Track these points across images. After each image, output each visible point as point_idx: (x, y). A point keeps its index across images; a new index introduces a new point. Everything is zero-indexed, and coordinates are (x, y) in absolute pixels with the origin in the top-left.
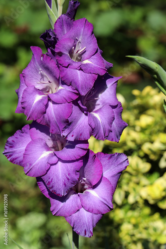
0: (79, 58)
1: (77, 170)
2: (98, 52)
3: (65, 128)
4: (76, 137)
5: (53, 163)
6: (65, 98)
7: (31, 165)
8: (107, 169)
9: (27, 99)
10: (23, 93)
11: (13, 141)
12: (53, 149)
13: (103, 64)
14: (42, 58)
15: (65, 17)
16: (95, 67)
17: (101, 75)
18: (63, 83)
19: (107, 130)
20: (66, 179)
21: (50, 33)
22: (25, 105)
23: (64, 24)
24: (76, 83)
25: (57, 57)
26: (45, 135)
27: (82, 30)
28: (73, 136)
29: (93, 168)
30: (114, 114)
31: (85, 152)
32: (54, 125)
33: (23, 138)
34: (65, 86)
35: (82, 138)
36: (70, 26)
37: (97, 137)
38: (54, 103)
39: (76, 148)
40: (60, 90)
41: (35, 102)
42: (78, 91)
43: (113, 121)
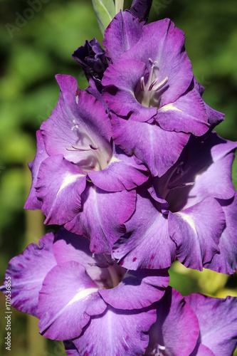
0: (156, 101)
1: (144, 330)
2: (194, 89)
3: (119, 242)
4: (142, 262)
5: (96, 313)
6: (121, 182)
7: (52, 315)
8: (210, 329)
9: (47, 182)
10: (40, 170)
11: (20, 265)
12: (101, 285)
13: (203, 113)
14: (77, 97)
15: (127, 16)
16: (185, 119)
17: (196, 134)
18: (120, 151)
19: (209, 249)
20: (122, 348)
21: (94, 47)
22: (43, 193)
23: (126, 30)
24: (143, 151)
25: (107, 97)
26: (85, 255)
27: (162, 42)
28: (134, 260)
29: (179, 326)
30: (224, 216)
31: (160, 295)
32: (98, 235)
33: (40, 259)
34: (123, 156)
35: (155, 265)
36: (137, 34)
37: (187, 263)
38: (100, 191)
39: (142, 285)
40: (113, 164)
41: (62, 187)
42: (147, 166)
43: (223, 230)
